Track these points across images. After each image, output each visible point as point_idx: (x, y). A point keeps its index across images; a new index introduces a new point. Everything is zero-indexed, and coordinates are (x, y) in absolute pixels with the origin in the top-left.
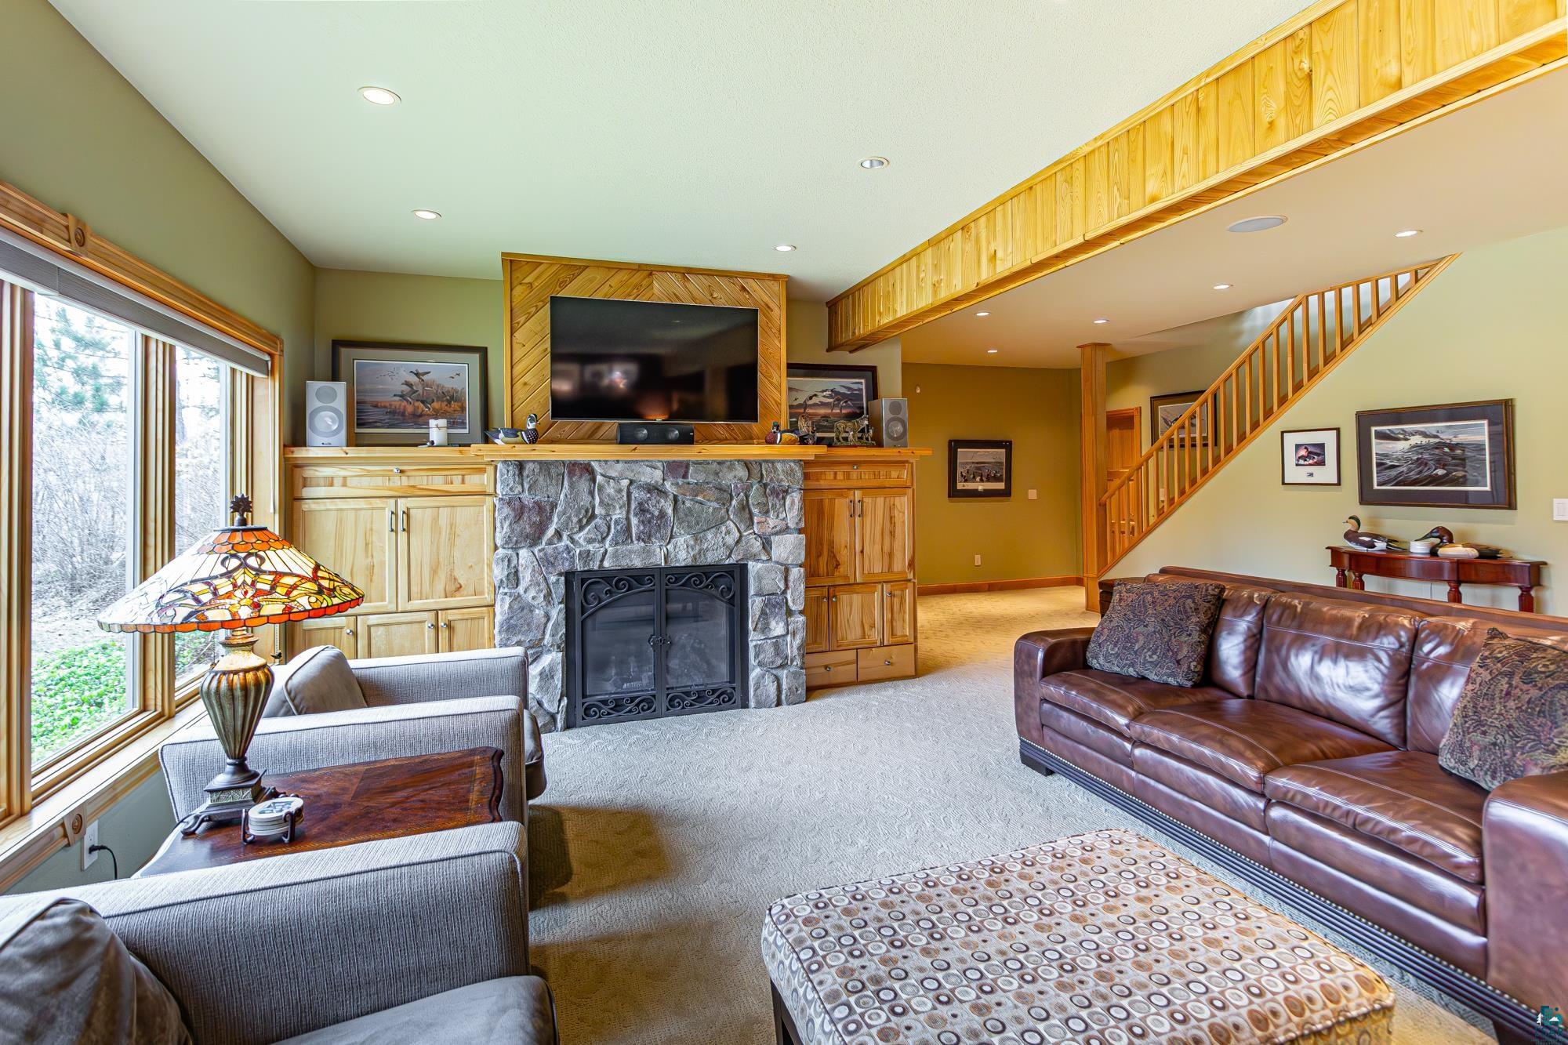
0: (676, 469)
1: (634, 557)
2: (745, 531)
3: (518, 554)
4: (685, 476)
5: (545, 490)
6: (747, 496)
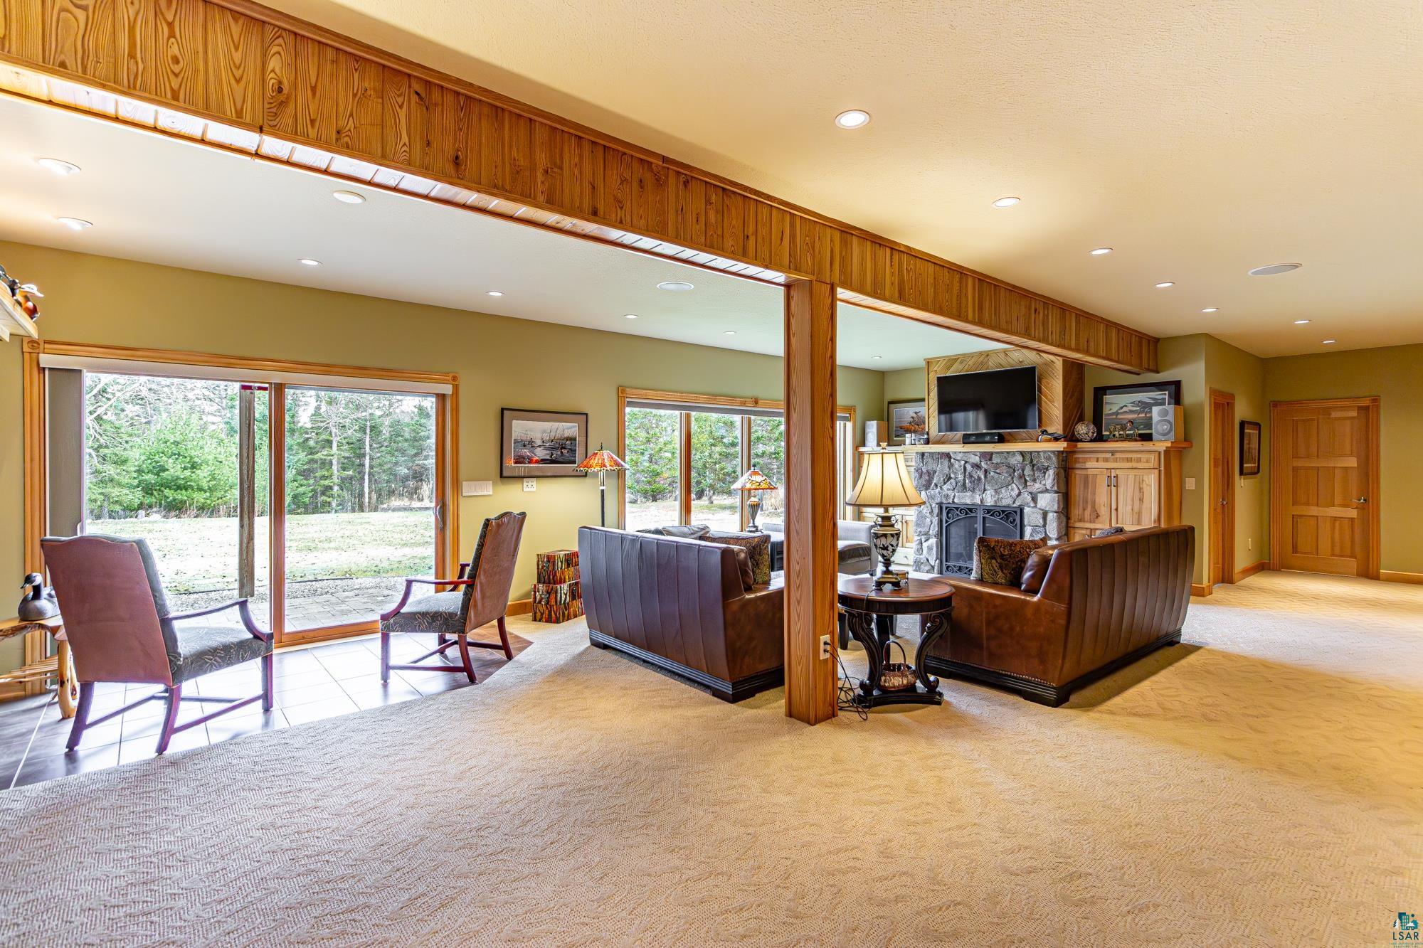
0: (988, 456)
1: (966, 499)
2: (1022, 489)
4: (991, 459)
5: (931, 465)
6: (1023, 470)
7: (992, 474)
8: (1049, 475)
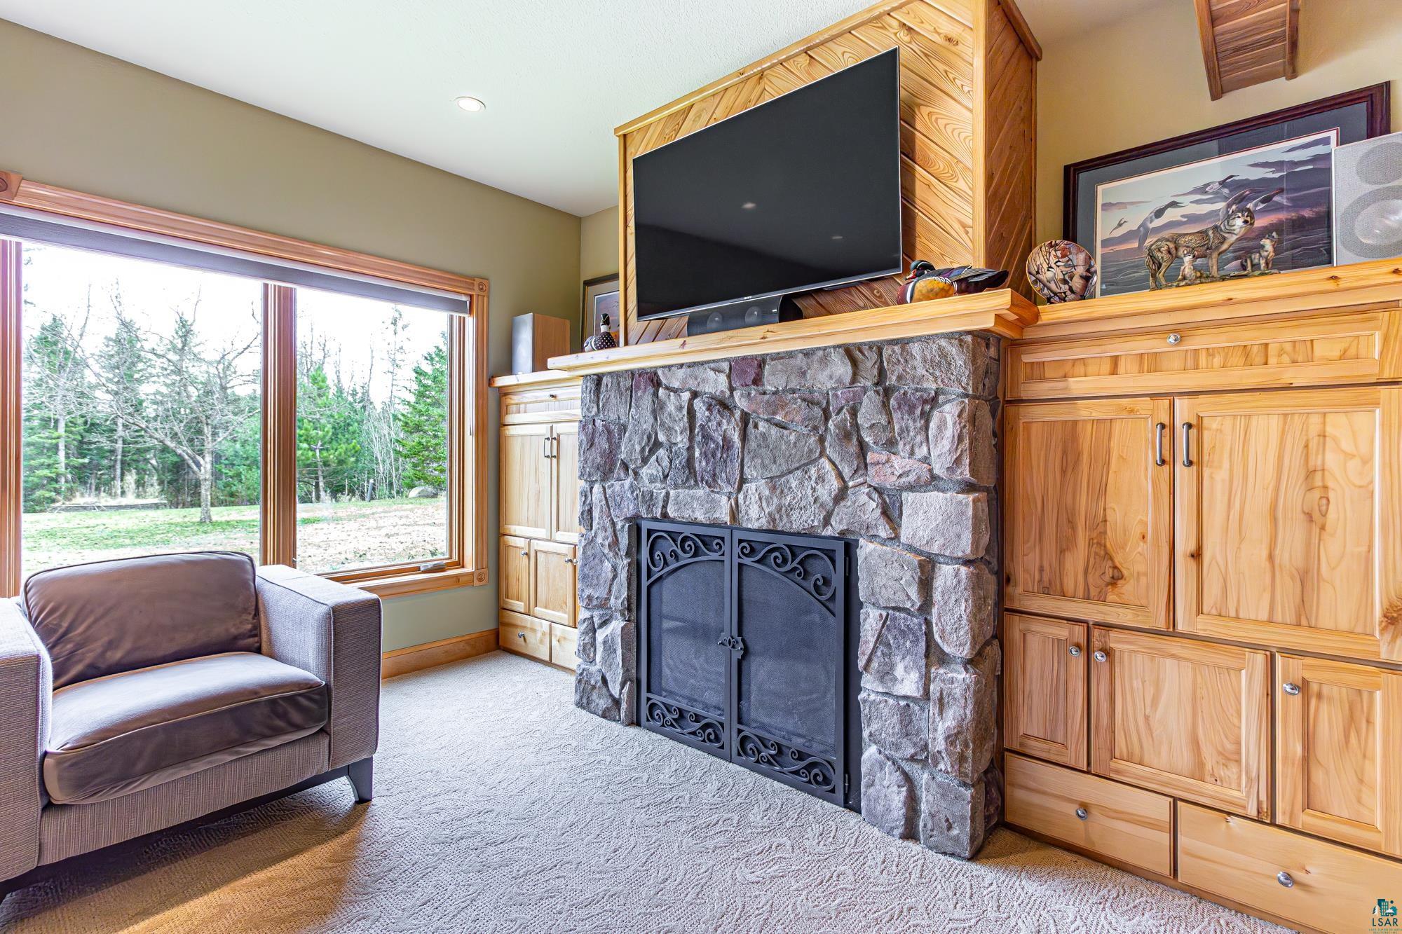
0: (752, 369)
1: (697, 506)
2: (851, 478)
3: (592, 488)
4: (757, 381)
5: (616, 410)
6: (854, 413)
7: (762, 426)
8: (942, 425)
